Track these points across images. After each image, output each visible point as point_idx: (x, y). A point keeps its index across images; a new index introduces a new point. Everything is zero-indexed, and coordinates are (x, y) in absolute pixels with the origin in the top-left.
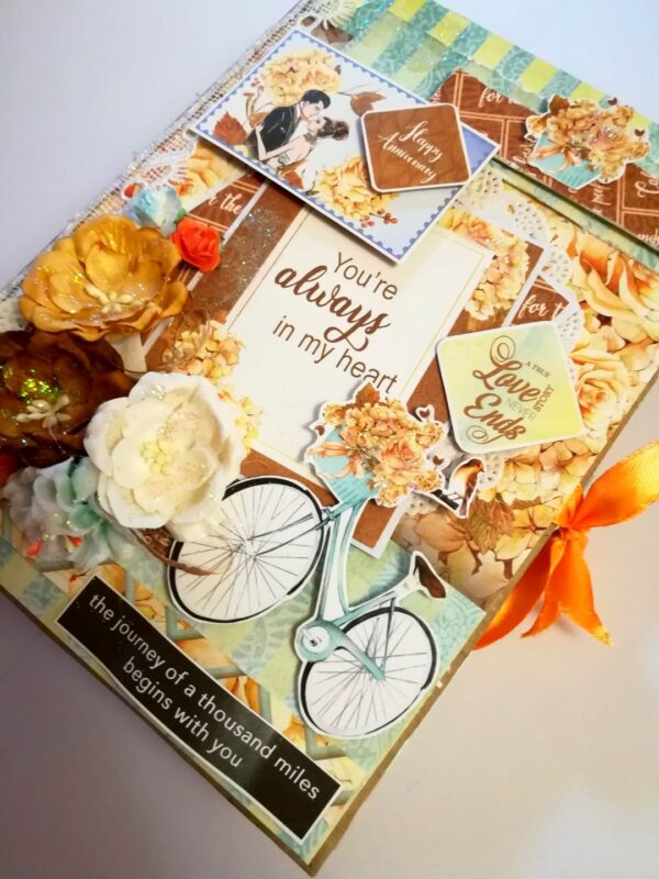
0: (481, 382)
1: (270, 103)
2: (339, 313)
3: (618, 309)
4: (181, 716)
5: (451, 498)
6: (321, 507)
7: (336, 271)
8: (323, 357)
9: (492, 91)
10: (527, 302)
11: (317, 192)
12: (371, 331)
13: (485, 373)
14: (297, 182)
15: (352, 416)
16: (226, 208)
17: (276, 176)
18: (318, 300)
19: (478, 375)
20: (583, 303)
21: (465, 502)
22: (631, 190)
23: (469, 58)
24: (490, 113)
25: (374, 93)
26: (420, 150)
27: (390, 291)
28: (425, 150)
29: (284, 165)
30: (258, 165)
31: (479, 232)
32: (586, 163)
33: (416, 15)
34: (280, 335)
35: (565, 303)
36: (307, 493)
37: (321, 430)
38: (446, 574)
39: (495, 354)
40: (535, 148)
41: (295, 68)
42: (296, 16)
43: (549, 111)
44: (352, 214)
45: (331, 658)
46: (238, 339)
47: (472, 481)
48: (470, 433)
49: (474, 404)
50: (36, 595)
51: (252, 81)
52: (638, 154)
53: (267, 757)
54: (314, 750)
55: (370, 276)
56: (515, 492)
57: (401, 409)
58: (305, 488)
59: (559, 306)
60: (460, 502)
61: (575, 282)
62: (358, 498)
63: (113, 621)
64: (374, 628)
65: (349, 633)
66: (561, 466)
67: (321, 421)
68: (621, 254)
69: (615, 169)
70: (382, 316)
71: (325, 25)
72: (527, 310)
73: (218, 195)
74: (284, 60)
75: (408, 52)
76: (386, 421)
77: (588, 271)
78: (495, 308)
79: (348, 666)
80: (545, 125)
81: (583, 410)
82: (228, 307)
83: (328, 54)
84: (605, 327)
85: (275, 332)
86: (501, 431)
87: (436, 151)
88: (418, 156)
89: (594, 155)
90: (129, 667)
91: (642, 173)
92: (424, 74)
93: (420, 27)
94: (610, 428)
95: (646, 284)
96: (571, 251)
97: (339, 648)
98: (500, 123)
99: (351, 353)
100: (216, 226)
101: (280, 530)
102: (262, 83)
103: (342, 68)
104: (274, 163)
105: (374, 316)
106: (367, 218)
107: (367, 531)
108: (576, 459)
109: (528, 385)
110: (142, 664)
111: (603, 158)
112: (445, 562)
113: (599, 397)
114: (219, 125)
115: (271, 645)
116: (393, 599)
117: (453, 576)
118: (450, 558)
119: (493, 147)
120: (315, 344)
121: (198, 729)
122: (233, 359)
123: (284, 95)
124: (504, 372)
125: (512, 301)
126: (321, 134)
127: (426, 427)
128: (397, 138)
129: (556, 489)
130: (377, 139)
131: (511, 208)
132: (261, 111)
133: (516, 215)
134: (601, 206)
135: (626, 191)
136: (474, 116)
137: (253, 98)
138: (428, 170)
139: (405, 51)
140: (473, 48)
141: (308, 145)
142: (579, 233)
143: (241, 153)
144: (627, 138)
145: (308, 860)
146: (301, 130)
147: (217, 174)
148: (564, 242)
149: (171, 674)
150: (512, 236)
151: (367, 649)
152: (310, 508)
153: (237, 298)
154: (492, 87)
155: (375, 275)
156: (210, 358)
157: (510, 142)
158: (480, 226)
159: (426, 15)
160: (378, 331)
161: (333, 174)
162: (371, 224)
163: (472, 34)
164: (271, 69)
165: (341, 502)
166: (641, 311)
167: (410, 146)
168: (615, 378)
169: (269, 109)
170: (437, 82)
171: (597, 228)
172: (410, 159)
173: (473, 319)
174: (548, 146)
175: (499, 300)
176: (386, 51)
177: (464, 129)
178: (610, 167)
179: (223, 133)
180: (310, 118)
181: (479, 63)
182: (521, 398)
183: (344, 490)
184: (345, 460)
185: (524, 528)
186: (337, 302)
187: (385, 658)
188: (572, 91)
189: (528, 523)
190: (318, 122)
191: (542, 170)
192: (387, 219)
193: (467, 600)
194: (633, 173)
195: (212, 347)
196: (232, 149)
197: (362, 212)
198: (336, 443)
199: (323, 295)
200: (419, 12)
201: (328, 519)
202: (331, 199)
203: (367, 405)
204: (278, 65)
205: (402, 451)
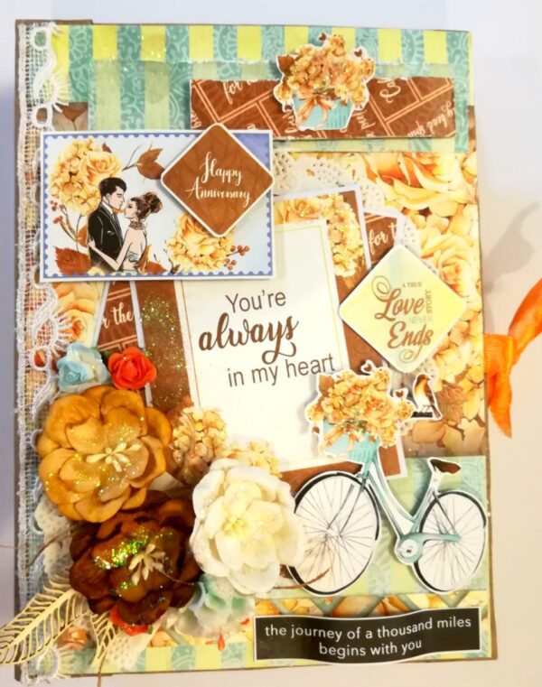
0: (384, 319)
1: (81, 216)
2: (261, 340)
3: (428, 198)
4: (375, 651)
5: (424, 411)
6: (354, 476)
7: (234, 311)
8: (275, 377)
9: (230, 83)
10: (371, 239)
11: (178, 266)
12: (290, 336)
13: (382, 311)
14: (157, 269)
15: (327, 406)
16: (120, 321)
17: (139, 275)
18: (240, 341)
19: (379, 316)
20: (405, 211)
21: (434, 407)
22: (380, 101)
23: (190, 61)
24: (242, 104)
25: (150, 151)
26: (223, 181)
27: (280, 299)
28: (226, 178)
29: (137, 263)
30: (118, 275)
31: (304, 211)
32: (338, 101)
33: (118, 48)
34: (236, 384)
35: (394, 221)
36: (339, 474)
37: (316, 430)
38: (449, 453)
39: (379, 295)
40: (295, 113)
41: (73, 170)
42: (28, 118)
43: (283, 75)
44: (215, 265)
45: (424, 551)
46: (212, 408)
47: (427, 391)
48: (402, 358)
49: (391, 338)
50: (231, 657)
51: (50, 206)
52: (369, 72)
53: (431, 627)
54: (451, 603)
55: (259, 297)
56: (452, 373)
57: (352, 376)
58: (335, 472)
59: (392, 226)
60: (431, 410)
61: (389, 198)
62: (372, 453)
63: (289, 633)
64: (435, 517)
65: (424, 530)
66: (466, 335)
67: (312, 424)
68: (405, 155)
69: (361, 94)
70: (289, 320)
71: (57, 108)
72: (374, 244)
73: (105, 315)
74: (58, 169)
75: (140, 88)
76: (349, 392)
77: (391, 183)
78: (354, 260)
79: (437, 548)
80: (289, 89)
81: (453, 287)
82: (186, 392)
83: (87, 140)
84: (430, 217)
85: (231, 385)
86: (419, 343)
87: (235, 173)
88: (225, 187)
89: (339, 91)
90: (323, 650)
91: (379, 82)
92: (166, 99)
93: (129, 57)
94: (477, 287)
95: (434, 165)
96: (371, 176)
97: (425, 543)
98: (255, 107)
99: (291, 360)
100: (126, 340)
101: (341, 508)
102: (60, 203)
103: (108, 145)
104: (128, 266)
105: (284, 324)
106: (228, 261)
107: (390, 465)
108: (472, 323)
109: (413, 300)
110: (329, 643)
111: (347, 90)
112: (443, 446)
113: (457, 271)
114: (60, 263)
115: (386, 569)
116: (434, 493)
117: (453, 450)
118: (445, 442)
119: (267, 135)
120: (263, 372)
121: (389, 649)
122: (219, 424)
123: (85, 201)
124: (393, 303)
125: (361, 246)
126: (142, 215)
127: (376, 376)
128: (200, 184)
129: (473, 352)
130: (187, 194)
131: (311, 173)
132: (80, 228)
133: (317, 175)
134: (370, 129)
135: (378, 105)
136: (232, 115)
137: (64, 220)
138: (241, 193)
139: (136, 89)
140: (184, 49)
141: (139, 233)
142: (367, 157)
143: (97, 275)
144: (352, 63)
145: (489, 655)
146: (124, 223)
147: (88, 299)
148: (361, 172)
149: (351, 635)
150: (327, 196)
151: (440, 531)
152: (348, 482)
153: (186, 382)
154: (227, 80)
155: (261, 294)
156: (205, 436)
157: (274, 120)
158: (301, 205)
159: (126, 43)
160: (294, 332)
161: (177, 243)
162: (234, 263)
163: (175, 37)
164: (55, 185)
165: (364, 464)
166: (443, 188)
167: (214, 183)
168: (458, 250)
169: (84, 222)
170: (181, 99)
171: (377, 145)
172: (222, 193)
173: (347, 278)
174: (303, 105)
175: (353, 252)
176: (122, 98)
177: (237, 135)
178: (356, 95)
179: (69, 267)
180: (121, 207)
181: (200, 61)
182: (415, 312)
183: (360, 455)
184: (345, 436)
185: (471, 390)
186: (253, 332)
187: (453, 528)
188: (283, 40)
189: (471, 385)
190: (130, 207)
191: (313, 129)
192: (241, 251)
193: (470, 458)
194: (374, 87)
195: (199, 427)
196: (88, 276)
197: (221, 259)
198: (332, 430)
199: (240, 334)
200: (118, 44)
201: (364, 480)
202: (192, 265)
203: (330, 390)
204: (57, 177)
205: (374, 404)
